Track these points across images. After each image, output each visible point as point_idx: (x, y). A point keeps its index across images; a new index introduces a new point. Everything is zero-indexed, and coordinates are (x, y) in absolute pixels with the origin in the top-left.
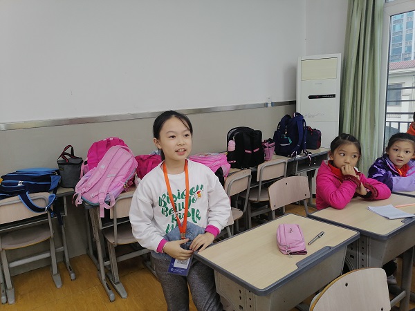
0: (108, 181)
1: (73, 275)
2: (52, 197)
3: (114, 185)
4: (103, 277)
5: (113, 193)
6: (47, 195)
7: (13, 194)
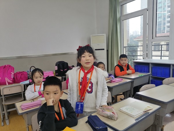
4: (2, 117)
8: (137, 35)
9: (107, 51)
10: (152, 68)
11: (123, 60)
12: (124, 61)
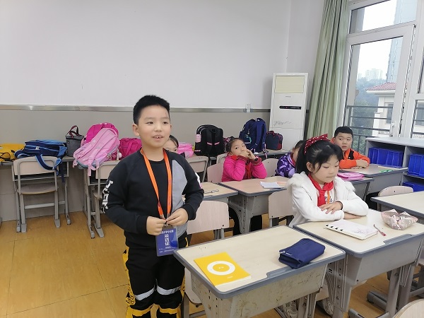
0: (95, 151)
1: (69, 221)
2: (59, 160)
3: (100, 154)
4: (90, 223)
5: (98, 160)
6: (55, 159)
7: (31, 155)
8: (377, 80)
9: (308, 112)
10: (409, 157)
11: (344, 138)
12: (345, 141)
